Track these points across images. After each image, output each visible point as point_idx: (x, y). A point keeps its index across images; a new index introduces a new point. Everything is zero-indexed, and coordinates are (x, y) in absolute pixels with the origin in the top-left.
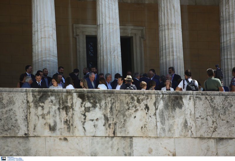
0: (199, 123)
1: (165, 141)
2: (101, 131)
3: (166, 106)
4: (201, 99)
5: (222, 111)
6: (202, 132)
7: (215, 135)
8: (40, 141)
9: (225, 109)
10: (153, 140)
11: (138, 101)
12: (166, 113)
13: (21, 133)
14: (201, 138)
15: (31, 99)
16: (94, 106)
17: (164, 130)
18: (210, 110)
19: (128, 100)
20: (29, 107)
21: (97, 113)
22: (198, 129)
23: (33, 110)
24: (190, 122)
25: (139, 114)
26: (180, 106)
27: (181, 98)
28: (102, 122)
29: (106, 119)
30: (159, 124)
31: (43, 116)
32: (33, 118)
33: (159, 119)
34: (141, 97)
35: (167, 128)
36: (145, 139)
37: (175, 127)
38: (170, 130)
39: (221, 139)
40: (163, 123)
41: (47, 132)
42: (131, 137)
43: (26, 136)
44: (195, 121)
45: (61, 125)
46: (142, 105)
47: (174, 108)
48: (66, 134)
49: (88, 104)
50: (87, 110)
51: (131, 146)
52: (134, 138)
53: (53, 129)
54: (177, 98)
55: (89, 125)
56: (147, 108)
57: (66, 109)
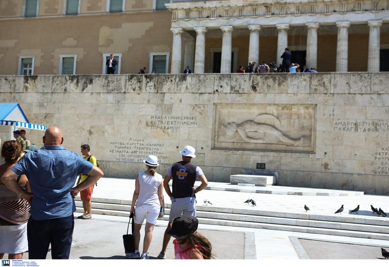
0: (192, 87)
1: (178, 94)
2: (153, 90)
3: (180, 80)
4: (194, 77)
5: (203, 82)
6: (194, 91)
7: (199, 92)
8: (130, 94)
9: (204, 81)
10: (173, 94)
11: (168, 78)
12: (179, 83)
13: (123, 92)
14: (193, 93)
15: (127, 78)
16: (151, 81)
17: (177, 90)
18: (198, 81)
19: (164, 78)
20: (126, 82)
21: (151, 84)
22: (192, 89)
23: (127, 83)
24: (189, 87)
25: (168, 84)
26: (185, 80)
27: (186, 77)
28: (153, 87)
29: (155, 86)
30: (176, 88)
31: (131, 85)
32: (127, 85)
33: (176, 85)
34: (170, 77)
35: (179, 89)
36: (170, 94)
37: (182, 89)
38: (180, 90)
39: (202, 93)
40: (177, 87)
41: (132, 91)
42: (164, 93)
43: (125, 93)
44: (191, 86)
45: (137, 88)
46: (170, 80)
47: (183, 81)
48: (139, 92)
49: (148, 80)
50: (148, 82)
51: (164, 96)
52: (166, 94)
53: (134, 90)
54: (184, 77)
55: (148, 88)
56: (172, 81)
57: (140, 82)
